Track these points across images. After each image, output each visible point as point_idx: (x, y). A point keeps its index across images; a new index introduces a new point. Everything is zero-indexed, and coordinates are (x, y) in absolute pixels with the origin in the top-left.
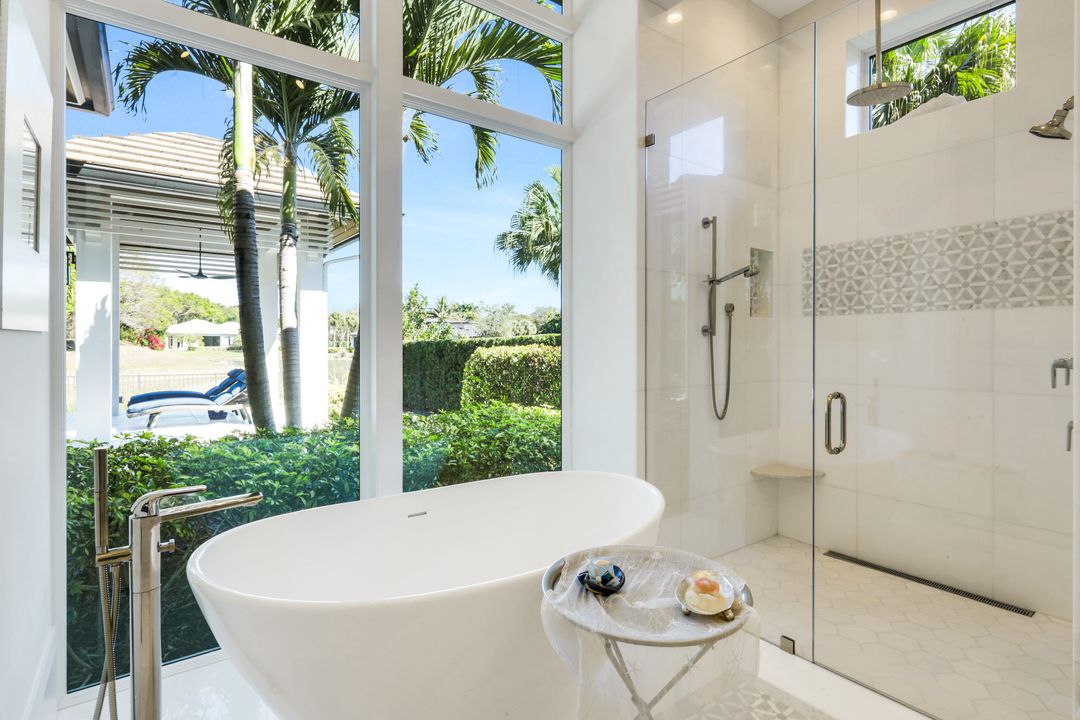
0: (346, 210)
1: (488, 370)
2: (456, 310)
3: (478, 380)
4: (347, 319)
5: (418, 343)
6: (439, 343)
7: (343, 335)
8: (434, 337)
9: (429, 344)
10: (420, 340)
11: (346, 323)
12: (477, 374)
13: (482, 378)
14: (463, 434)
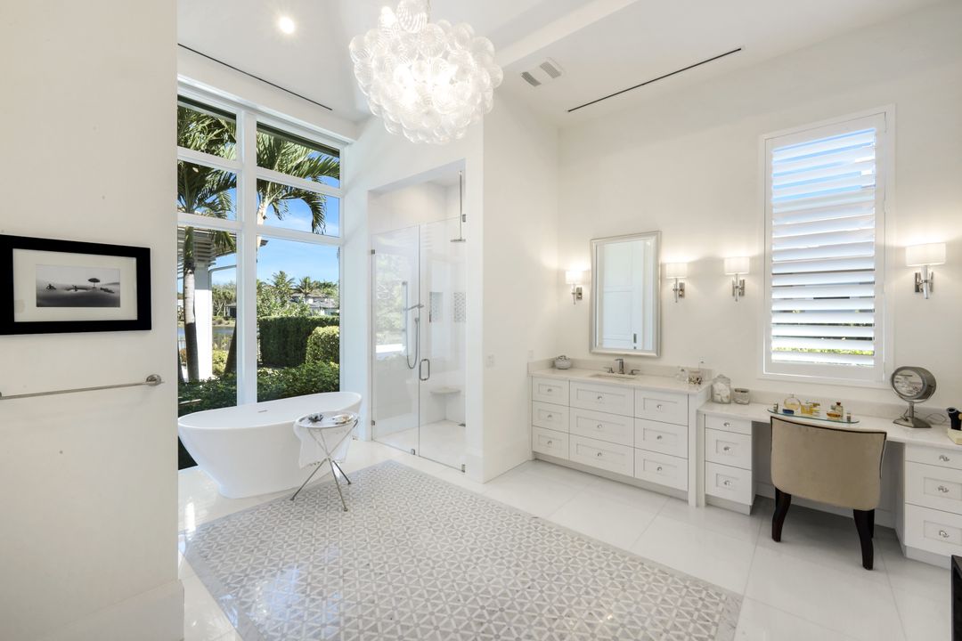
0: (227, 244)
1: (322, 342)
2: (317, 287)
3: (316, 347)
4: (224, 293)
5: (282, 319)
6: (297, 319)
7: (221, 306)
8: (294, 313)
9: (289, 319)
10: (284, 315)
11: (222, 296)
12: (315, 344)
13: (319, 346)
14: (295, 379)
